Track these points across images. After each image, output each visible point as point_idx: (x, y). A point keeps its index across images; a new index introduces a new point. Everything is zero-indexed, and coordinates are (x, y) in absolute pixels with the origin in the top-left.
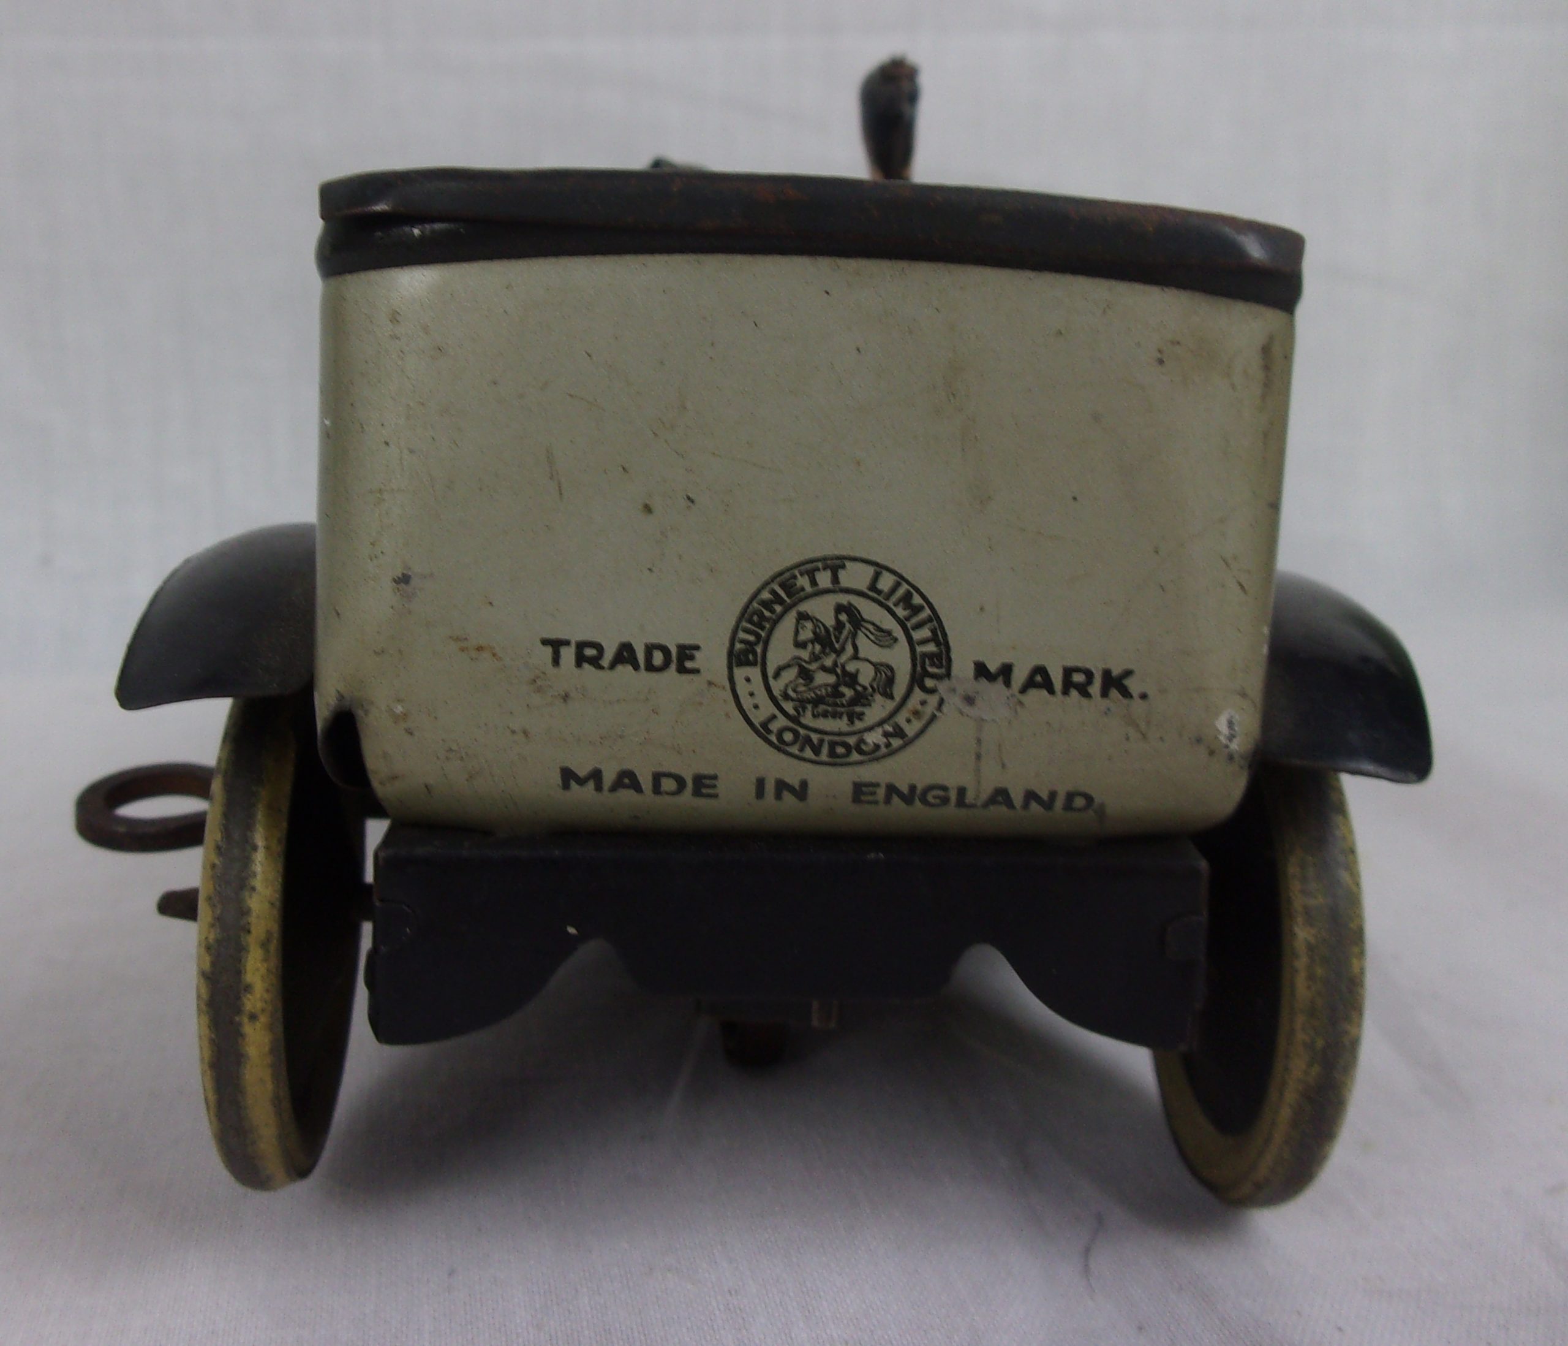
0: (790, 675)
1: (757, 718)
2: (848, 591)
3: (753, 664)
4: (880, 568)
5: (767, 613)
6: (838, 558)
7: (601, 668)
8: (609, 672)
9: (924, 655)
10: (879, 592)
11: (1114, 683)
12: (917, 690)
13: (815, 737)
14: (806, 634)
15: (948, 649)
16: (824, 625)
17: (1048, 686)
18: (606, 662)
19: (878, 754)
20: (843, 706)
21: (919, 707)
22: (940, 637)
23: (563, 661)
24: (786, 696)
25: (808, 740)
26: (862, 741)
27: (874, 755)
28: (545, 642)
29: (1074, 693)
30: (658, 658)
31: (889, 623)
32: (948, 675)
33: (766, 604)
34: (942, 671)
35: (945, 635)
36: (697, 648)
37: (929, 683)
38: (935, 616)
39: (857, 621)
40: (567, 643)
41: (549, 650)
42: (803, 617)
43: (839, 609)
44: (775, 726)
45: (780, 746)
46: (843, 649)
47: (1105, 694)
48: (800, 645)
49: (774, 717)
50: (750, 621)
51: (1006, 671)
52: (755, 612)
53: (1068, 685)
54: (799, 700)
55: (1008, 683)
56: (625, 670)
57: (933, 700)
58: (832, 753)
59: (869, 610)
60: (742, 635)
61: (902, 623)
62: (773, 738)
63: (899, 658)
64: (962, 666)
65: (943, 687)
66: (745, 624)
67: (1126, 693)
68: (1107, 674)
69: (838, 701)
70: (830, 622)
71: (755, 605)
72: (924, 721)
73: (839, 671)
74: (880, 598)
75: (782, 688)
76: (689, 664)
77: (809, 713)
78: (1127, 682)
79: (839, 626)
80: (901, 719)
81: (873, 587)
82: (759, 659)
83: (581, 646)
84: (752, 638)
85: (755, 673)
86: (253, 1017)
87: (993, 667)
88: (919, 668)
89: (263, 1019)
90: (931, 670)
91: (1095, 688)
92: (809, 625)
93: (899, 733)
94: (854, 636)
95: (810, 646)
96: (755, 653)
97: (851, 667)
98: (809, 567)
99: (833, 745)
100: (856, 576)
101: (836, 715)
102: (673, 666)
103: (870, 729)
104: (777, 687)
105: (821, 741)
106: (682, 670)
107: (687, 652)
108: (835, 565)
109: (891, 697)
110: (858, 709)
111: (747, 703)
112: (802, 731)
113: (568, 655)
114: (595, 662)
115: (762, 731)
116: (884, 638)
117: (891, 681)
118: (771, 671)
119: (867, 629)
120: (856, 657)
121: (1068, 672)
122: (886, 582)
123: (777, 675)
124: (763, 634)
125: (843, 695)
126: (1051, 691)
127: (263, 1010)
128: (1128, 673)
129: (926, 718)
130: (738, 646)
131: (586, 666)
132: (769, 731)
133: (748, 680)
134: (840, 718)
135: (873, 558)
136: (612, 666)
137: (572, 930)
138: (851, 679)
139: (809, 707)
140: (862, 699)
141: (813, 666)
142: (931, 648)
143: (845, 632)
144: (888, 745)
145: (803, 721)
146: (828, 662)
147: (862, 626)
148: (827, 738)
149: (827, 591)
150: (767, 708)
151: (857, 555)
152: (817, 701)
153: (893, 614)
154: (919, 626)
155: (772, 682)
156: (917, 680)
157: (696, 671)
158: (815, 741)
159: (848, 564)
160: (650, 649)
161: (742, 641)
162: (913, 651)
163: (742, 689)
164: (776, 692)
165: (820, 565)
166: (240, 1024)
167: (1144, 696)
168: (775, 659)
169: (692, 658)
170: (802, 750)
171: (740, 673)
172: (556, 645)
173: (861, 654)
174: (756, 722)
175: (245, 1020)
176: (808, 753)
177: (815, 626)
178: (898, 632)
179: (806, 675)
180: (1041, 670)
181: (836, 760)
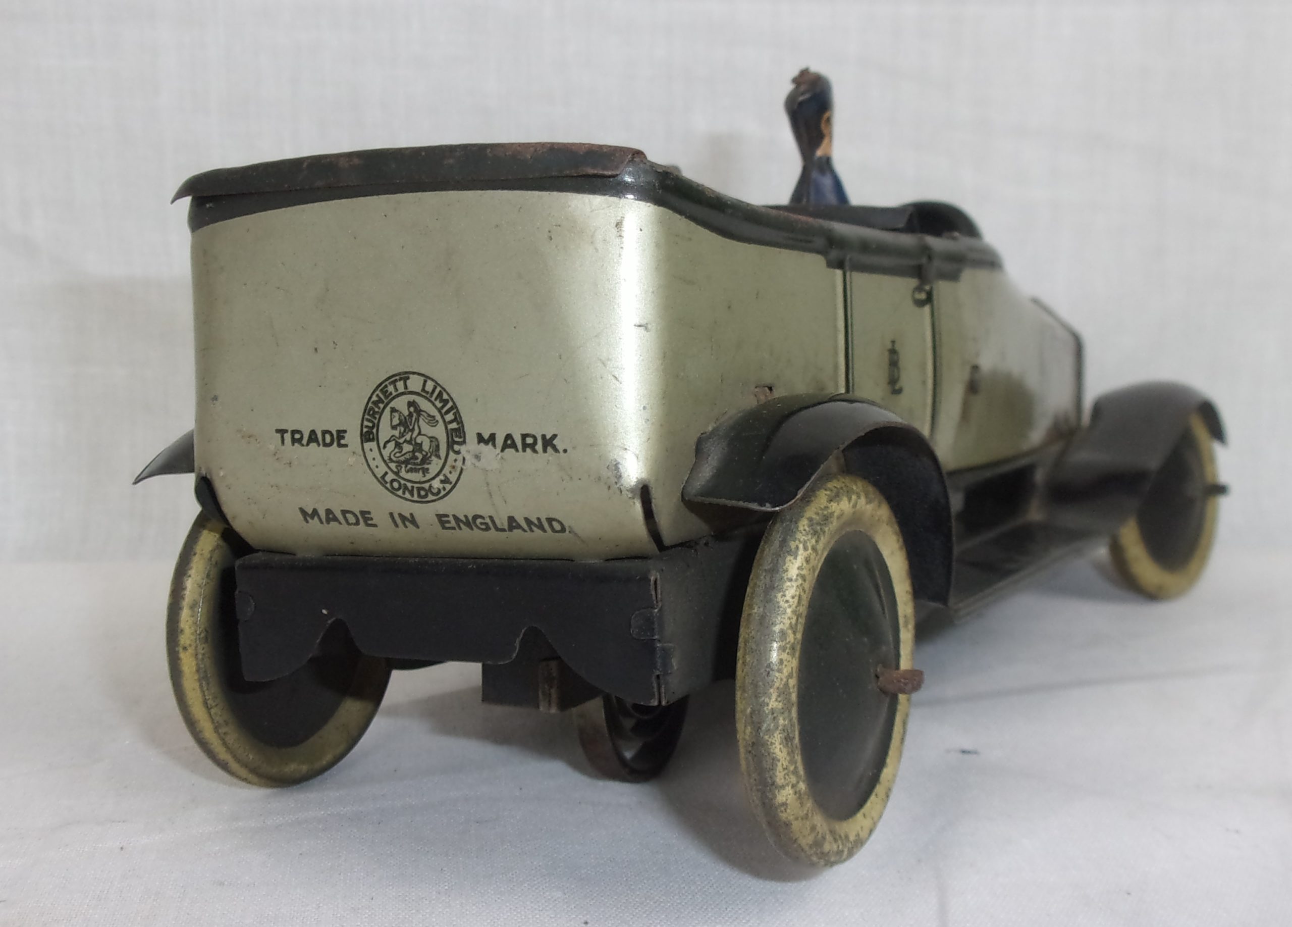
0: (391, 445)
1: (380, 473)
2: (412, 393)
3: (373, 440)
4: (427, 378)
5: (376, 410)
6: (406, 373)
7: (303, 445)
8: (307, 447)
9: (452, 430)
10: (427, 392)
11: (549, 443)
12: (451, 453)
13: (409, 485)
14: (396, 421)
15: (463, 426)
16: (403, 415)
17: (514, 446)
18: (305, 441)
19: (441, 495)
20: (417, 464)
21: (454, 464)
22: (458, 419)
23: (286, 442)
24: (390, 459)
25: (406, 488)
26: (430, 486)
27: (439, 496)
28: (278, 431)
29: (528, 450)
30: (328, 439)
31: (434, 412)
32: (464, 442)
33: (375, 403)
34: (461, 440)
35: (461, 418)
36: (345, 431)
37: (456, 447)
38: (454, 407)
39: (419, 411)
40: (286, 431)
41: (279, 435)
42: (393, 410)
43: (411, 404)
44: (388, 478)
45: (393, 491)
46: (413, 428)
47: (545, 451)
48: (394, 428)
49: (386, 473)
50: (369, 414)
51: (492, 437)
52: (371, 409)
53: (525, 446)
54: (397, 462)
55: (494, 445)
56: (313, 445)
57: (460, 457)
58: (419, 495)
59: (424, 404)
60: (366, 423)
61: (439, 410)
62: (388, 485)
63: (439, 432)
64: (471, 437)
65: (463, 449)
66: (366, 417)
67: (556, 450)
68: (544, 437)
69: (416, 461)
70: (406, 413)
71: (370, 405)
72: (458, 472)
73: (413, 442)
74: (428, 396)
75: (389, 455)
76: (343, 442)
77: (403, 469)
78: (555, 442)
79: (410, 415)
80: (446, 470)
81: (423, 390)
82: (375, 438)
83: (294, 432)
84: (370, 425)
85: (373, 445)
86: (185, 649)
87: (486, 436)
88: (450, 439)
89: (191, 651)
90: (457, 439)
91: (539, 447)
92: (396, 414)
93: (446, 481)
94: (417, 420)
95: (398, 428)
96: (372, 433)
97: (419, 440)
98: (393, 379)
99: (419, 489)
100: (415, 383)
101: (417, 471)
102: (335, 444)
103: (433, 478)
104: (386, 453)
105: (413, 487)
106: (340, 445)
107: (341, 434)
108: (404, 376)
109: (439, 457)
110: (426, 466)
111: (373, 464)
112: (402, 482)
113: (288, 437)
114: (300, 441)
115: (382, 480)
116: (432, 421)
117: (438, 446)
118: (382, 445)
119: (424, 416)
120: (420, 434)
121: (524, 437)
122: (430, 386)
123: (385, 447)
124: (376, 422)
125: (417, 458)
126: (517, 450)
127: (190, 645)
128: (555, 436)
129: (459, 470)
130: (365, 430)
131: (296, 444)
132: (386, 482)
133: (371, 450)
134: (419, 473)
135: (423, 372)
136: (308, 444)
137: (324, 612)
138: (418, 447)
139: (403, 466)
140: (426, 460)
141: (401, 441)
142: (454, 425)
143: (414, 419)
144: (444, 489)
145: (401, 474)
146: (408, 437)
147: (421, 415)
148: (416, 485)
149: (402, 394)
150: (383, 469)
151: (415, 370)
152: (406, 462)
153: (434, 405)
154: (447, 412)
155: (382, 450)
156: (450, 445)
157: (346, 446)
158: (410, 488)
159: (411, 376)
160: (324, 432)
161: (367, 427)
162: (446, 428)
163: (370, 456)
164: (386, 458)
165: (397, 378)
166: (178, 652)
167: (565, 451)
168: (383, 438)
169: (343, 438)
170: (404, 493)
171: (367, 446)
172: (282, 432)
173: (423, 432)
174: (379, 476)
175: (181, 650)
176: (407, 495)
177: (400, 416)
178: (438, 417)
179: (398, 445)
180: (509, 437)
181: (423, 500)
